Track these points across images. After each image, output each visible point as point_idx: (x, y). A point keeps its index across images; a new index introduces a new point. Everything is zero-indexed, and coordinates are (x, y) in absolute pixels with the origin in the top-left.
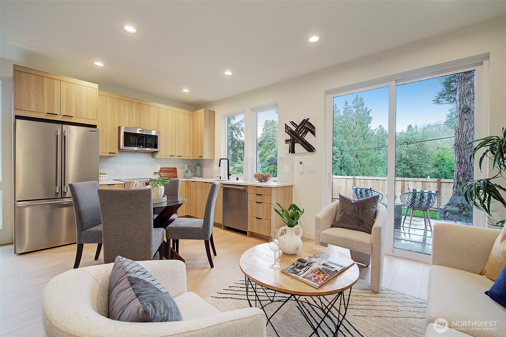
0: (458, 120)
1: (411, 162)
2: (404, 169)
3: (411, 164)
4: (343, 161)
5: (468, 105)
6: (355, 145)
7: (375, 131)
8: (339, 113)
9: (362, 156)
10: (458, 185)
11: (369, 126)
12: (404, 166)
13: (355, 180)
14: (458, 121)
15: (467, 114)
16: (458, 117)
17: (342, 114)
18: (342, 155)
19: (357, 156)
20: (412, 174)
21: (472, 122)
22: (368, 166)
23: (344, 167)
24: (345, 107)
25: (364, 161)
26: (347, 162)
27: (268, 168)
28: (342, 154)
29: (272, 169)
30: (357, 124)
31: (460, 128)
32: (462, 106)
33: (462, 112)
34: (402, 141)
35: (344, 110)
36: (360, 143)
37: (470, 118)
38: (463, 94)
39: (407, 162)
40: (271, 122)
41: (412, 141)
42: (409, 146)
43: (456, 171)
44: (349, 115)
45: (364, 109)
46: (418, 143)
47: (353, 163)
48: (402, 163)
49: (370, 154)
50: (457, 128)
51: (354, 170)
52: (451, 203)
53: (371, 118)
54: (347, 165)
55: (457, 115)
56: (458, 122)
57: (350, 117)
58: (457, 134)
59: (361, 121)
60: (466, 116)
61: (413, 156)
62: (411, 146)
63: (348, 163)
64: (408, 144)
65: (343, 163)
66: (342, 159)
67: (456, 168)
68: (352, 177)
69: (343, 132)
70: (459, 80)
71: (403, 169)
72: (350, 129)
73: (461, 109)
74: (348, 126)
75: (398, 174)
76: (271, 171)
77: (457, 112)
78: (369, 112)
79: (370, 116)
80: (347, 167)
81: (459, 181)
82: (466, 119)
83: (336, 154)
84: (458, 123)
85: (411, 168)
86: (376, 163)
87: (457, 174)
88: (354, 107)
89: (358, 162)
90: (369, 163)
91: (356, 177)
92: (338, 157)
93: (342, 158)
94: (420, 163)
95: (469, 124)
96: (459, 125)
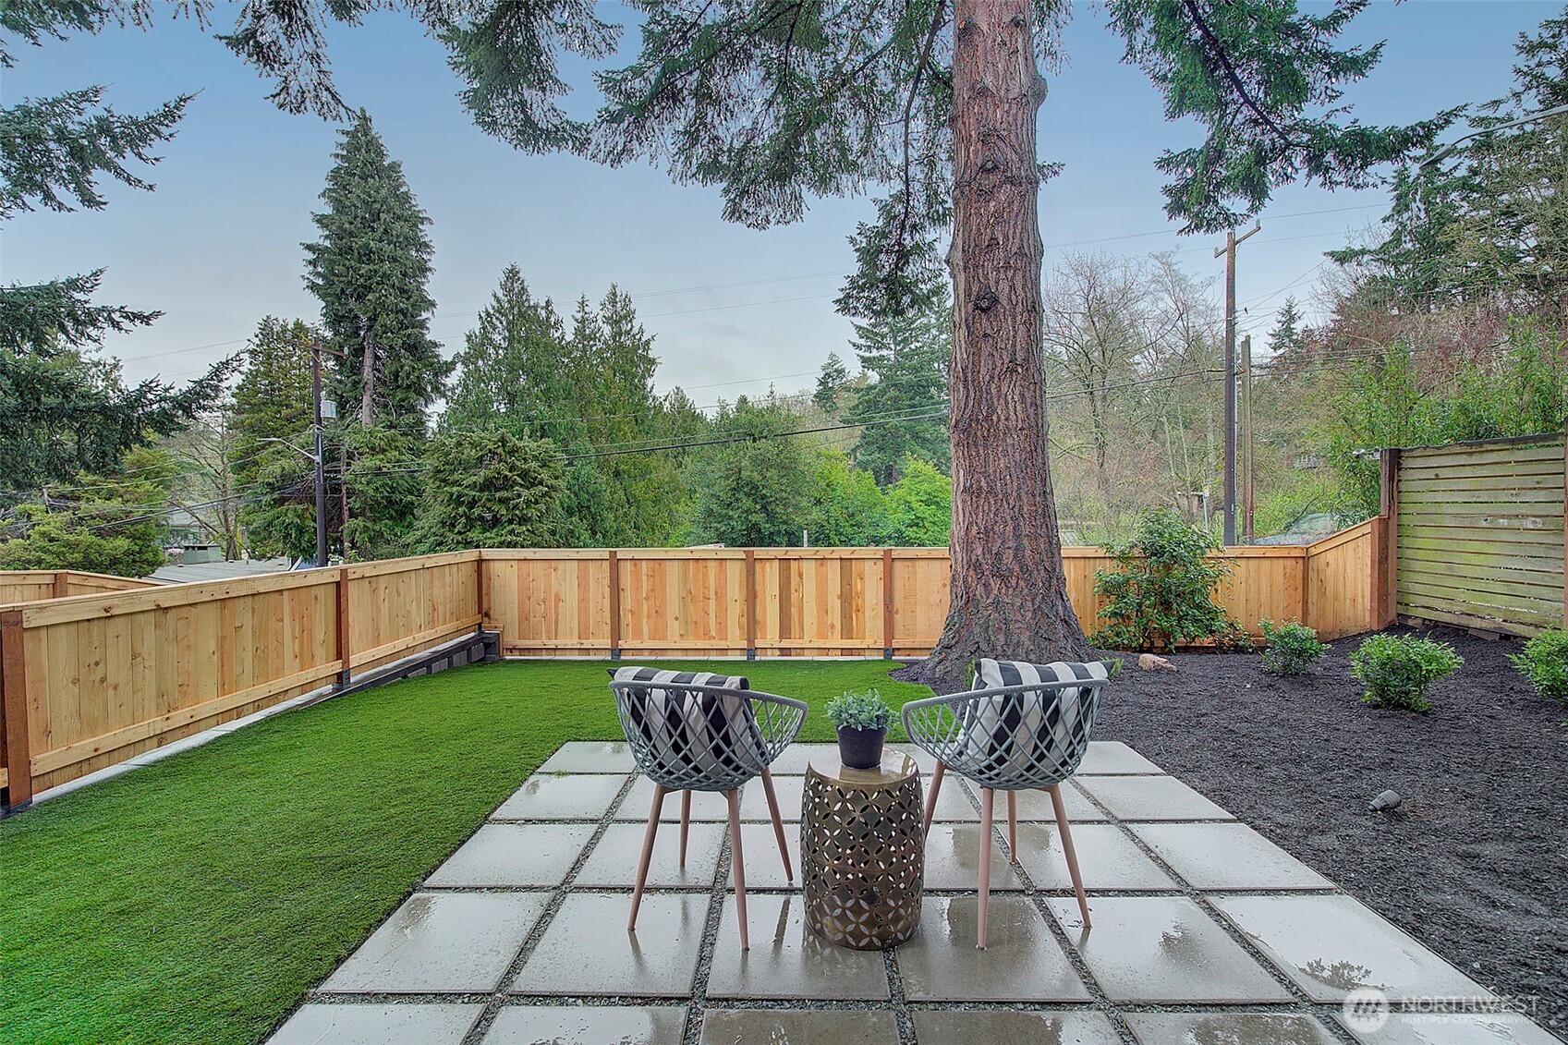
0: (962, 339)
1: (764, 492)
2: (748, 511)
3: (763, 497)
4: (577, 487)
5: (992, 283)
6: (611, 437)
7: (665, 400)
8: (560, 332)
9: (632, 475)
10: (971, 573)
11: (650, 386)
12: (747, 503)
13: (615, 563)
14: (963, 342)
15: (988, 319)
16: (963, 326)
17: (569, 337)
18: (572, 469)
19: (617, 474)
20: (767, 526)
21: (1003, 346)
22: (649, 503)
23: (580, 505)
24: (579, 316)
25: (638, 488)
26: (588, 493)
27: (269, 515)
28: (571, 464)
29: (290, 518)
30: (615, 375)
31: (970, 366)
32: (975, 289)
33: (977, 307)
34: (741, 430)
35: (576, 324)
36: (625, 433)
37: (999, 331)
38: (976, 246)
39: (754, 490)
40: (291, 326)
41: (765, 433)
42: (758, 444)
43: (961, 520)
44: (592, 343)
45: (635, 330)
46: (779, 439)
47: (607, 496)
48: (741, 495)
49: (655, 468)
50: (959, 366)
51: (611, 516)
52: (953, 642)
53: (653, 362)
54: (589, 501)
55: (957, 318)
56: (963, 345)
57: (594, 349)
58: (961, 386)
59: (628, 367)
60: (984, 324)
61: (769, 474)
62: (762, 443)
63: (593, 495)
64: (754, 441)
65: (576, 495)
66: (572, 482)
67: (961, 512)
68: (604, 553)
69: (573, 393)
70: (962, 192)
71: (746, 512)
72: (596, 387)
73: (973, 298)
74: (589, 377)
75: (733, 528)
76: (286, 528)
77: (957, 308)
78: (648, 343)
79: (651, 354)
80: (588, 507)
81: (973, 557)
82: (986, 335)
83: (551, 464)
84: (963, 350)
85: (764, 507)
86: (670, 495)
87: (966, 534)
88: (607, 320)
89: (621, 493)
90: (651, 495)
91: (622, 553)
92: (557, 474)
93: (574, 478)
94: (784, 495)
95: (995, 353)
96: (965, 356)
